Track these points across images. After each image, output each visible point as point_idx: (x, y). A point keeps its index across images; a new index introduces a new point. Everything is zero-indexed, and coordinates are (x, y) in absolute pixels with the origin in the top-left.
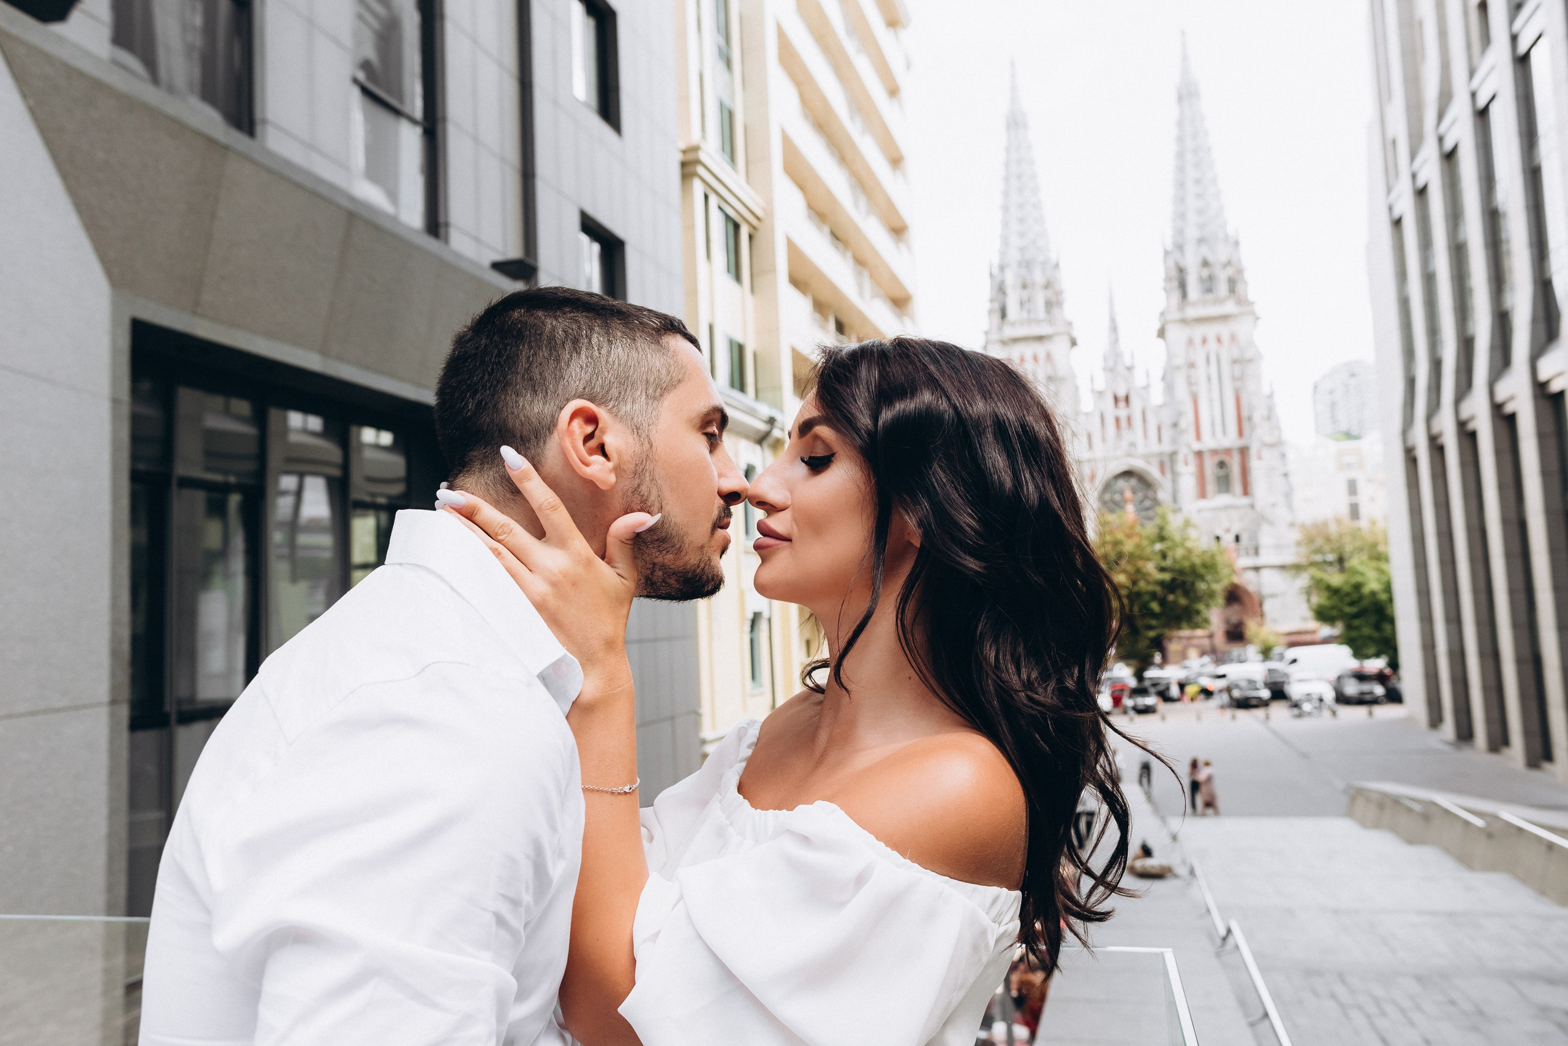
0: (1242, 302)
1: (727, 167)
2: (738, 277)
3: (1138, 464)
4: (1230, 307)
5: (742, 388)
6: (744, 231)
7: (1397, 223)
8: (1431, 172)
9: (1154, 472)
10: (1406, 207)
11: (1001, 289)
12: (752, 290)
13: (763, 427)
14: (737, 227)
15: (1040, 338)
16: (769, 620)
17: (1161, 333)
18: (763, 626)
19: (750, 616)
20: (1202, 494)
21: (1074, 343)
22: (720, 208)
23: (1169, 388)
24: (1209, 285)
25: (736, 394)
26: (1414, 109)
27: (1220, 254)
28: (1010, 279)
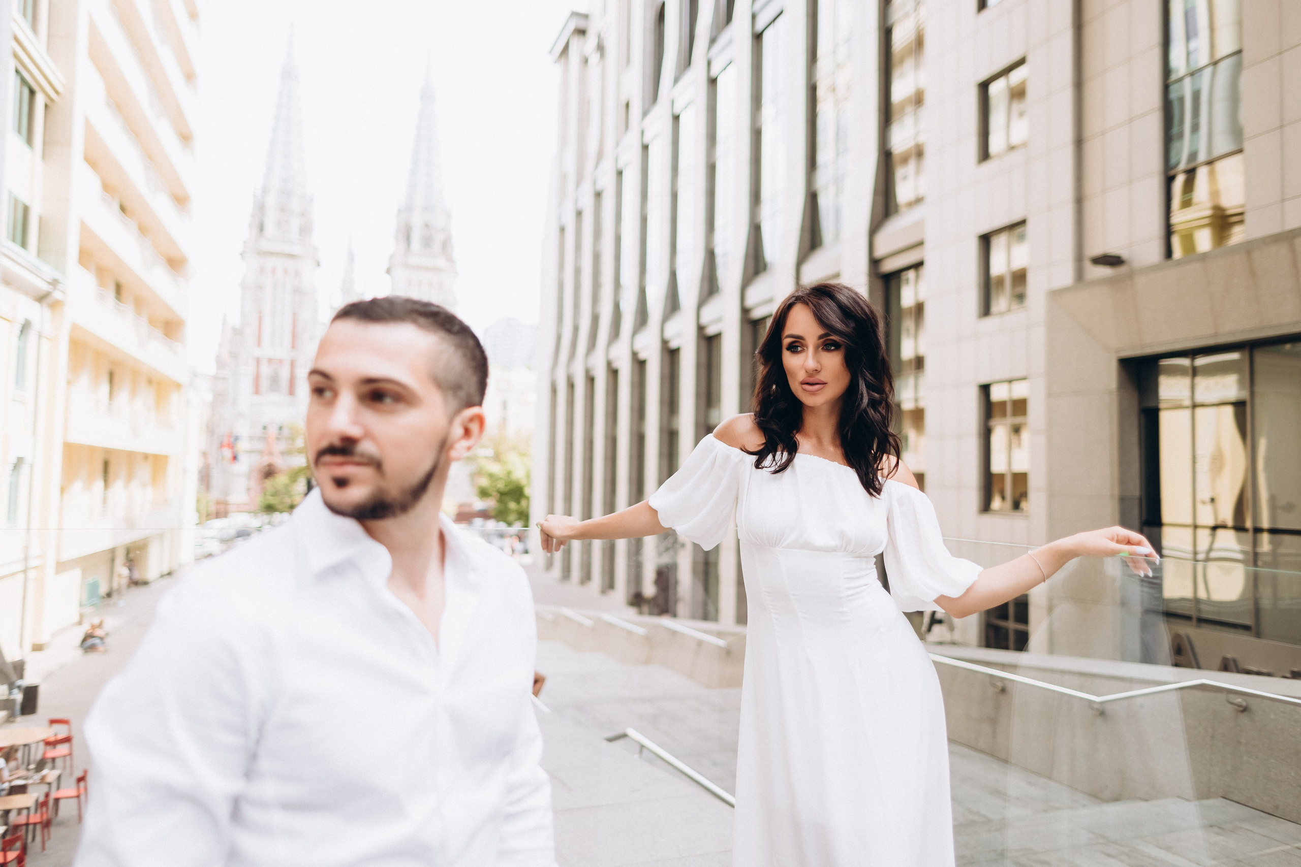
1: (29, 32)
2: (29, 140)
5: (24, 244)
6: (40, 99)
7: (562, 230)
8: (587, 203)
10: (569, 220)
11: (261, 208)
12: (44, 156)
13: (44, 287)
14: (32, 92)
15: (292, 256)
16: (32, 466)
17: (388, 271)
18: (25, 470)
19: (14, 460)
21: (318, 264)
22: (17, 71)
25: (17, 248)
26: (581, 156)
27: (438, 222)
28: (271, 201)
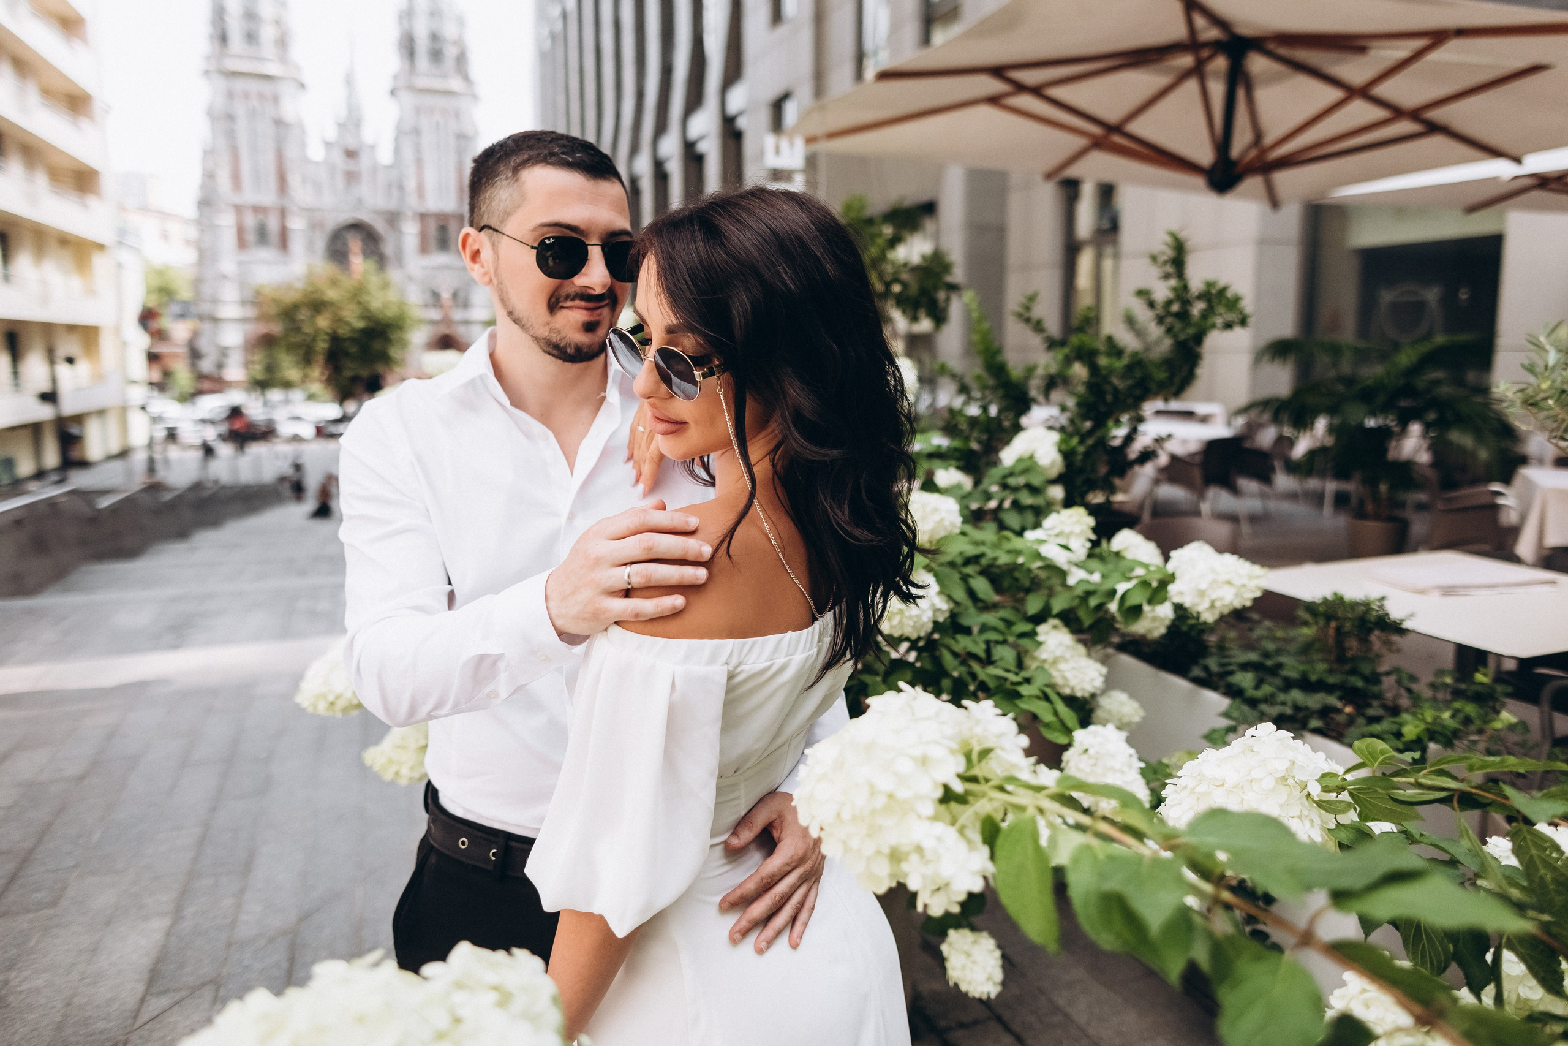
0: (466, 78)
3: (365, 217)
4: (455, 84)
9: (380, 226)
15: (268, 78)
17: (394, 93)
20: (424, 249)
21: (303, 87)
23: (397, 150)
24: (436, 55)
27: (450, 31)
